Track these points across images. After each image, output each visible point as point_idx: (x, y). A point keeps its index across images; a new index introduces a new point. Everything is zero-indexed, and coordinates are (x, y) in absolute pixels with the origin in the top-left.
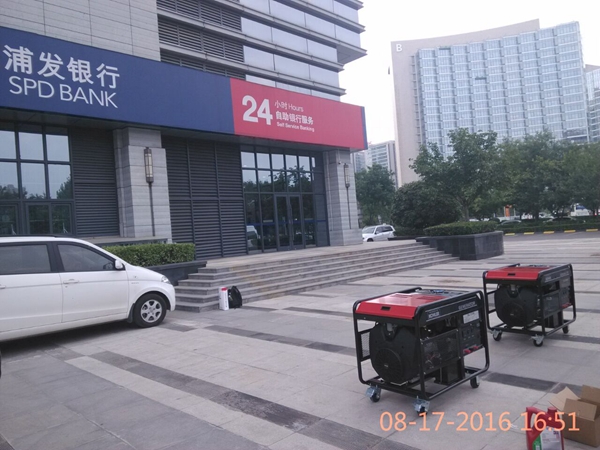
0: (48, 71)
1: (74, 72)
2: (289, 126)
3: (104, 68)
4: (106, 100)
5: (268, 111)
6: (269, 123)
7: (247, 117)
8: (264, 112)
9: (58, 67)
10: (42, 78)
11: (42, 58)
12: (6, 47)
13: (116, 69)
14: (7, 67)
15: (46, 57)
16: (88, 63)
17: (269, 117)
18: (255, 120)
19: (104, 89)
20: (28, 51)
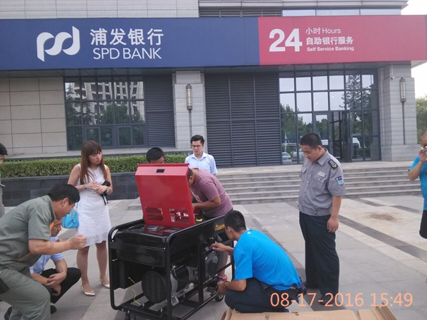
0: (116, 41)
1: (132, 38)
2: (322, 49)
3: (153, 32)
4: (154, 54)
5: (297, 38)
6: (297, 49)
7: (273, 48)
8: (293, 40)
9: (122, 37)
10: (112, 46)
11: (112, 33)
12: (92, 30)
13: (161, 30)
14: (92, 43)
15: (115, 32)
16: (141, 30)
17: (297, 45)
18: (283, 49)
19: (152, 47)
20: (104, 31)
